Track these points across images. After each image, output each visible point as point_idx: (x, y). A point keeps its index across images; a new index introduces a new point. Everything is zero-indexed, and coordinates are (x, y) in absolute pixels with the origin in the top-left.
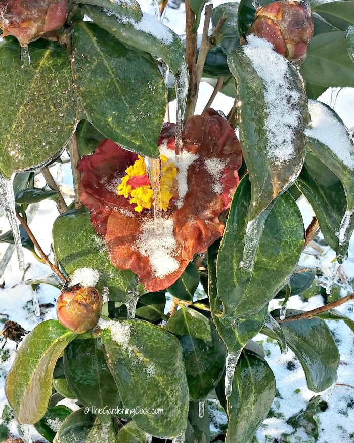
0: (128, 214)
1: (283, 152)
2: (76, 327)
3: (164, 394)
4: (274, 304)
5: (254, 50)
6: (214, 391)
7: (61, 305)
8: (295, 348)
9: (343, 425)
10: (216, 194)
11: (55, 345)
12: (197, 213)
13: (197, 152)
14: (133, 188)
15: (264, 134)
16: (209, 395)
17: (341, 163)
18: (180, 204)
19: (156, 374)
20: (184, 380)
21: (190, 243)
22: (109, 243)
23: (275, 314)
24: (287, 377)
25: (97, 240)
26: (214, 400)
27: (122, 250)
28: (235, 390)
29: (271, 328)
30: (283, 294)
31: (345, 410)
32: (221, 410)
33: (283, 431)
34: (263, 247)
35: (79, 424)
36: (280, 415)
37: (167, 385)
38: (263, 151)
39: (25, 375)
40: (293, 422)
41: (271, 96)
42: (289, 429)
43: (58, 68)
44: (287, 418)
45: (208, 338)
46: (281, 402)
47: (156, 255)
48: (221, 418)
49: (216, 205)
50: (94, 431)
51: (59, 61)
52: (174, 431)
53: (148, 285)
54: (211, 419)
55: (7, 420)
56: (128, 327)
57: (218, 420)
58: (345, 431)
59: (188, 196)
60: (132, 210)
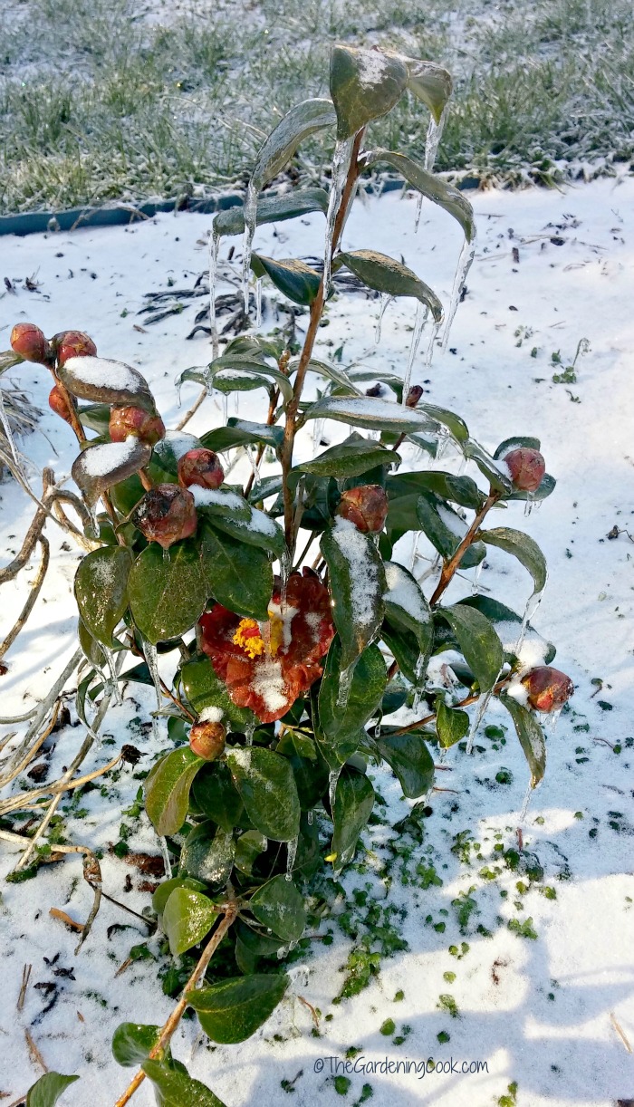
0: (243, 660)
1: (365, 618)
2: (207, 756)
3: (280, 805)
4: (370, 724)
5: (341, 533)
6: (321, 801)
7: (194, 738)
8: (391, 760)
9: (446, 829)
10: (315, 644)
11: (189, 770)
12: (300, 660)
13: (298, 606)
14: (246, 639)
15: (350, 605)
16: (316, 806)
17: (413, 619)
18: (286, 651)
19: (274, 790)
20: (296, 793)
21: (296, 684)
22: (229, 685)
23: (371, 731)
24: (393, 785)
25: (219, 683)
26: (322, 811)
27: (241, 691)
28: (338, 800)
29: (367, 745)
30: (378, 715)
31: (449, 815)
32: (328, 820)
33: (388, 837)
34: (354, 687)
35: (203, 835)
36: (386, 822)
37: (282, 799)
38: (350, 617)
39: (164, 795)
40: (399, 828)
41: (355, 572)
42: (394, 835)
43: (190, 561)
44: (393, 824)
45: (314, 757)
46: (387, 810)
47: (268, 694)
48: (329, 827)
49: (315, 652)
50: (216, 842)
51: (191, 555)
52: (289, 835)
53: (263, 718)
54: (320, 829)
55: (126, 838)
56: (249, 753)
57: (326, 829)
58: (448, 834)
59: (293, 645)
60: (247, 657)
